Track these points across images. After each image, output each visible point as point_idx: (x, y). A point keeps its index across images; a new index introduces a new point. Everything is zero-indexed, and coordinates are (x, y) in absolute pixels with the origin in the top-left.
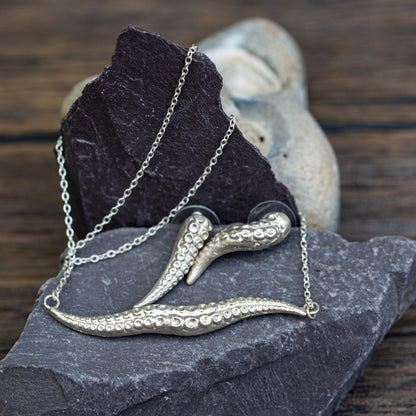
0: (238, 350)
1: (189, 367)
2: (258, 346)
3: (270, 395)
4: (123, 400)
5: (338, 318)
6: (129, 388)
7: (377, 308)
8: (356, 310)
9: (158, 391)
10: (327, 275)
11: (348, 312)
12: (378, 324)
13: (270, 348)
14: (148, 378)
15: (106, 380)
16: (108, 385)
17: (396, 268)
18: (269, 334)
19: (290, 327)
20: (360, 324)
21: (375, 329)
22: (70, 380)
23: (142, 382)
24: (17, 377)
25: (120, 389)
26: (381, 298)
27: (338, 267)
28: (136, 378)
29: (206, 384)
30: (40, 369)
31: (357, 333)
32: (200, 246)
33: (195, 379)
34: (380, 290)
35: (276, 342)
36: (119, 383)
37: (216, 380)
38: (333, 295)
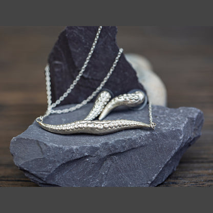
0: (120, 140)
1: (98, 145)
2: (129, 139)
3: (134, 165)
4: (68, 156)
5: (164, 131)
6: (71, 151)
7: (182, 129)
8: (173, 129)
9: (84, 154)
10: (160, 118)
11: (169, 129)
12: (183, 136)
13: (134, 141)
14: (80, 148)
15: (61, 146)
16: (61, 148)
17: (190, 116)
18: (134, 135)
19: (143, 133)
20: (174, 134)
21: (181, 138)
22: (45, 144)
23: (77, 149)
24: (22, 143)
25: (67, 151)
26: (183, 125)
27: (165, 116)
28: (75, 147)
29: (105, 154)
30: (32, 140)
31: (173, 138)
32: (106, 103)
33: (101, 151)
34: (183, 122)
35: (137, 139)
36: (67, 148)
37: (110, 153)
38: (162, 124)
